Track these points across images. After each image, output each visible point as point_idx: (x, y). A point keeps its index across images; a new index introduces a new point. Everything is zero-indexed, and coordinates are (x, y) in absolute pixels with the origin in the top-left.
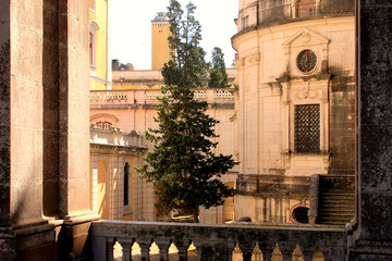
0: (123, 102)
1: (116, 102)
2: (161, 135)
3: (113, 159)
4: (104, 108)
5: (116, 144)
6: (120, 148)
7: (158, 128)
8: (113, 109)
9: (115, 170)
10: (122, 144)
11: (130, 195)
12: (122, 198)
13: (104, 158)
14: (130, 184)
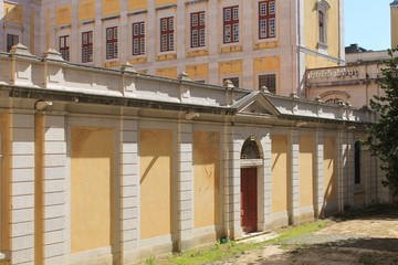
0: (354, 78)
1: (347, 78)
2: (387, 103)
3: (341, 135)
4: (335, 85)
5: (345, 118)
6: (349, 123)
7: (385, 95)
8: (344, 85)
9: (344, 147)
10: (352, 118)
11: (362, 172)
12: (353, 176)
13: (331, 134)
14: (361, 162)
